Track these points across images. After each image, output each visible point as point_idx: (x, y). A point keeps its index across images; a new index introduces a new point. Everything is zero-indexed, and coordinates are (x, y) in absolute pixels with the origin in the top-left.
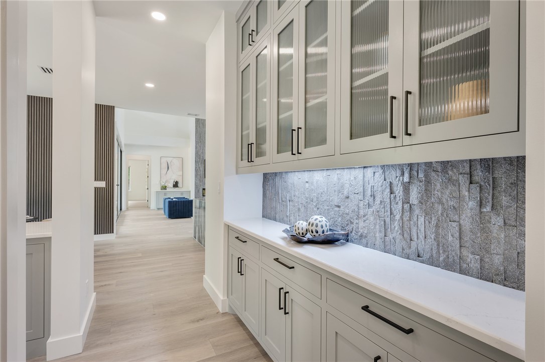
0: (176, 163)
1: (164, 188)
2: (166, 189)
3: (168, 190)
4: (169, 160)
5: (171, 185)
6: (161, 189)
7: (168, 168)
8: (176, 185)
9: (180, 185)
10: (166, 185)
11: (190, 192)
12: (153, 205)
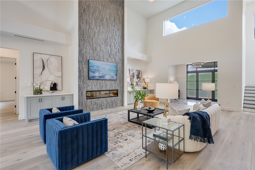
0: (54, 62)
1: (38, 91)
2: (41, 93)
3: (44, 94)
4: (45, 58)
5: (47, 87)
6: (34, 94)
7: (44, 67)
8: (54, 87)
9: (59, 87)
10: (41, 87)
11: (73, 95)
12: (22, 114)
